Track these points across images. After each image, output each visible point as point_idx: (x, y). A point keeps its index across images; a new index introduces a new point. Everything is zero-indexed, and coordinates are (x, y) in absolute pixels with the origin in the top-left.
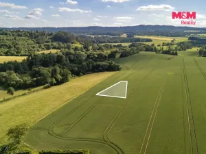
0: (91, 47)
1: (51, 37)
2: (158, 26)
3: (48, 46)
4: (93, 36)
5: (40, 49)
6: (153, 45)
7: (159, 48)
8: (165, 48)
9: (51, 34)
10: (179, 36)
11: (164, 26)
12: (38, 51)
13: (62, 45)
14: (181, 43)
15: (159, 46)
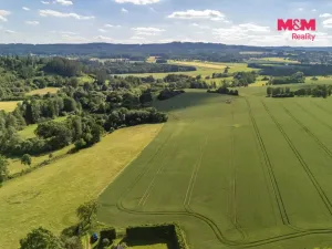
0: (107, 82)
1: (41, 66)
2: (201, 45)
3: (41, 82)
4: (103, 61)
5: (29, 88)
6: (199, 77)
7: (208, 82)
8: (219, 83)
9: (41, 62)
10: (234, 61)
11: (209, 45)
12: (27, 90)
13: (63, 80)
14: (239, 73)
15: (208, 78)
